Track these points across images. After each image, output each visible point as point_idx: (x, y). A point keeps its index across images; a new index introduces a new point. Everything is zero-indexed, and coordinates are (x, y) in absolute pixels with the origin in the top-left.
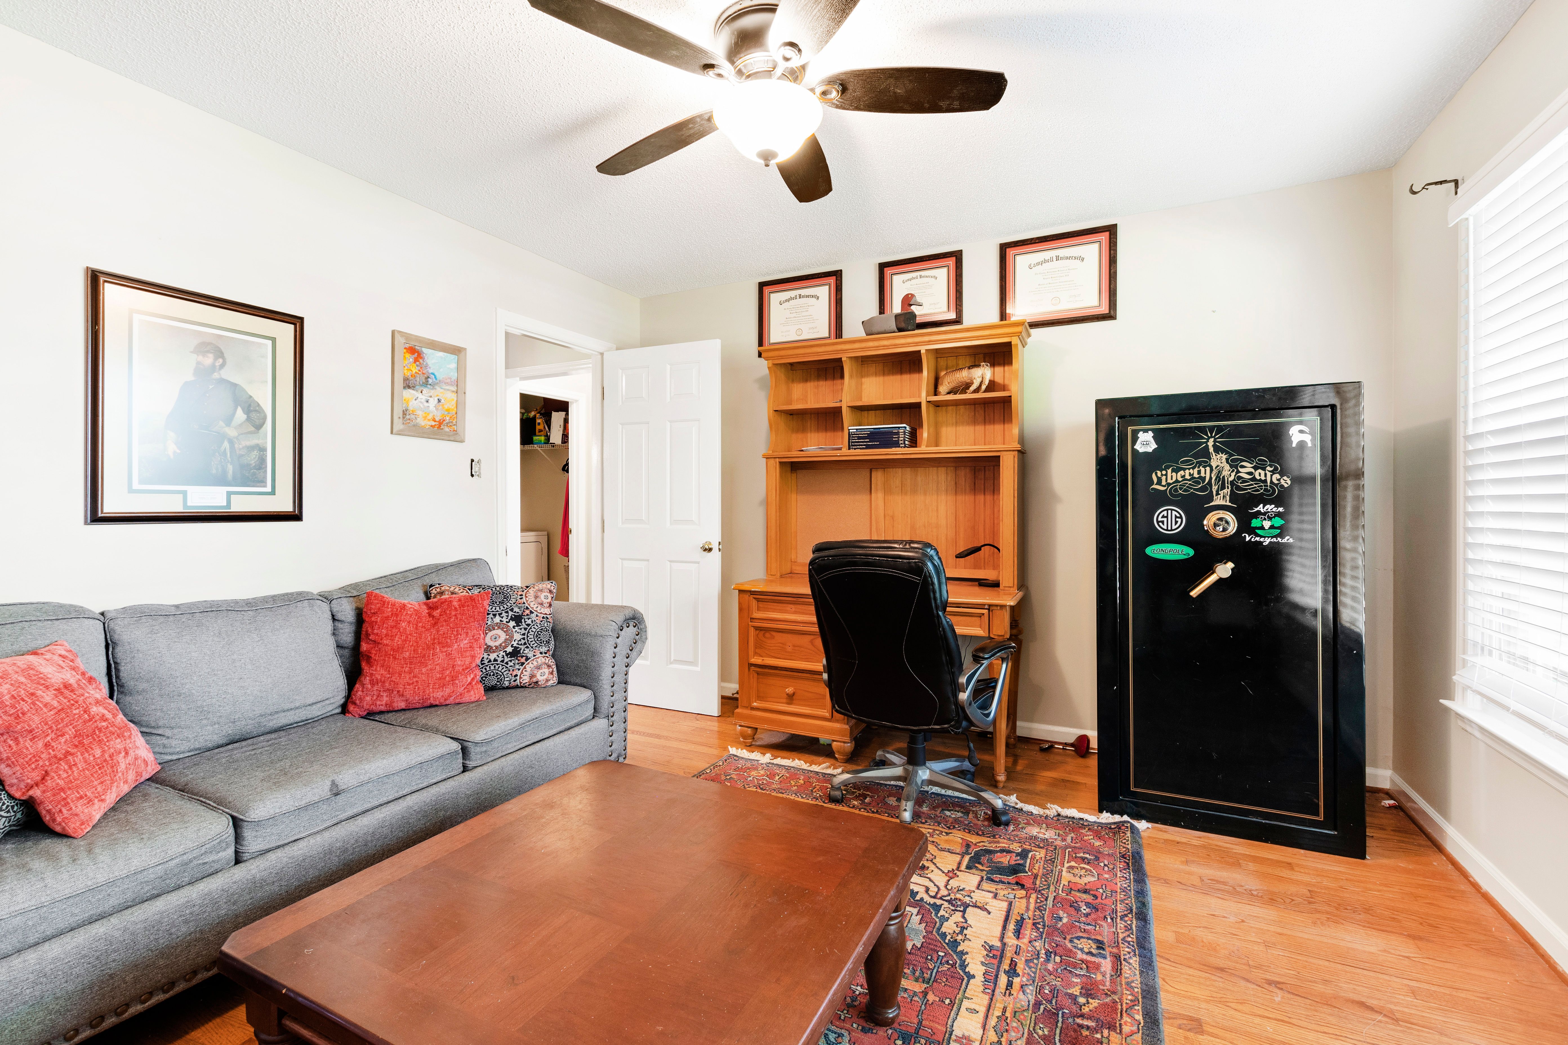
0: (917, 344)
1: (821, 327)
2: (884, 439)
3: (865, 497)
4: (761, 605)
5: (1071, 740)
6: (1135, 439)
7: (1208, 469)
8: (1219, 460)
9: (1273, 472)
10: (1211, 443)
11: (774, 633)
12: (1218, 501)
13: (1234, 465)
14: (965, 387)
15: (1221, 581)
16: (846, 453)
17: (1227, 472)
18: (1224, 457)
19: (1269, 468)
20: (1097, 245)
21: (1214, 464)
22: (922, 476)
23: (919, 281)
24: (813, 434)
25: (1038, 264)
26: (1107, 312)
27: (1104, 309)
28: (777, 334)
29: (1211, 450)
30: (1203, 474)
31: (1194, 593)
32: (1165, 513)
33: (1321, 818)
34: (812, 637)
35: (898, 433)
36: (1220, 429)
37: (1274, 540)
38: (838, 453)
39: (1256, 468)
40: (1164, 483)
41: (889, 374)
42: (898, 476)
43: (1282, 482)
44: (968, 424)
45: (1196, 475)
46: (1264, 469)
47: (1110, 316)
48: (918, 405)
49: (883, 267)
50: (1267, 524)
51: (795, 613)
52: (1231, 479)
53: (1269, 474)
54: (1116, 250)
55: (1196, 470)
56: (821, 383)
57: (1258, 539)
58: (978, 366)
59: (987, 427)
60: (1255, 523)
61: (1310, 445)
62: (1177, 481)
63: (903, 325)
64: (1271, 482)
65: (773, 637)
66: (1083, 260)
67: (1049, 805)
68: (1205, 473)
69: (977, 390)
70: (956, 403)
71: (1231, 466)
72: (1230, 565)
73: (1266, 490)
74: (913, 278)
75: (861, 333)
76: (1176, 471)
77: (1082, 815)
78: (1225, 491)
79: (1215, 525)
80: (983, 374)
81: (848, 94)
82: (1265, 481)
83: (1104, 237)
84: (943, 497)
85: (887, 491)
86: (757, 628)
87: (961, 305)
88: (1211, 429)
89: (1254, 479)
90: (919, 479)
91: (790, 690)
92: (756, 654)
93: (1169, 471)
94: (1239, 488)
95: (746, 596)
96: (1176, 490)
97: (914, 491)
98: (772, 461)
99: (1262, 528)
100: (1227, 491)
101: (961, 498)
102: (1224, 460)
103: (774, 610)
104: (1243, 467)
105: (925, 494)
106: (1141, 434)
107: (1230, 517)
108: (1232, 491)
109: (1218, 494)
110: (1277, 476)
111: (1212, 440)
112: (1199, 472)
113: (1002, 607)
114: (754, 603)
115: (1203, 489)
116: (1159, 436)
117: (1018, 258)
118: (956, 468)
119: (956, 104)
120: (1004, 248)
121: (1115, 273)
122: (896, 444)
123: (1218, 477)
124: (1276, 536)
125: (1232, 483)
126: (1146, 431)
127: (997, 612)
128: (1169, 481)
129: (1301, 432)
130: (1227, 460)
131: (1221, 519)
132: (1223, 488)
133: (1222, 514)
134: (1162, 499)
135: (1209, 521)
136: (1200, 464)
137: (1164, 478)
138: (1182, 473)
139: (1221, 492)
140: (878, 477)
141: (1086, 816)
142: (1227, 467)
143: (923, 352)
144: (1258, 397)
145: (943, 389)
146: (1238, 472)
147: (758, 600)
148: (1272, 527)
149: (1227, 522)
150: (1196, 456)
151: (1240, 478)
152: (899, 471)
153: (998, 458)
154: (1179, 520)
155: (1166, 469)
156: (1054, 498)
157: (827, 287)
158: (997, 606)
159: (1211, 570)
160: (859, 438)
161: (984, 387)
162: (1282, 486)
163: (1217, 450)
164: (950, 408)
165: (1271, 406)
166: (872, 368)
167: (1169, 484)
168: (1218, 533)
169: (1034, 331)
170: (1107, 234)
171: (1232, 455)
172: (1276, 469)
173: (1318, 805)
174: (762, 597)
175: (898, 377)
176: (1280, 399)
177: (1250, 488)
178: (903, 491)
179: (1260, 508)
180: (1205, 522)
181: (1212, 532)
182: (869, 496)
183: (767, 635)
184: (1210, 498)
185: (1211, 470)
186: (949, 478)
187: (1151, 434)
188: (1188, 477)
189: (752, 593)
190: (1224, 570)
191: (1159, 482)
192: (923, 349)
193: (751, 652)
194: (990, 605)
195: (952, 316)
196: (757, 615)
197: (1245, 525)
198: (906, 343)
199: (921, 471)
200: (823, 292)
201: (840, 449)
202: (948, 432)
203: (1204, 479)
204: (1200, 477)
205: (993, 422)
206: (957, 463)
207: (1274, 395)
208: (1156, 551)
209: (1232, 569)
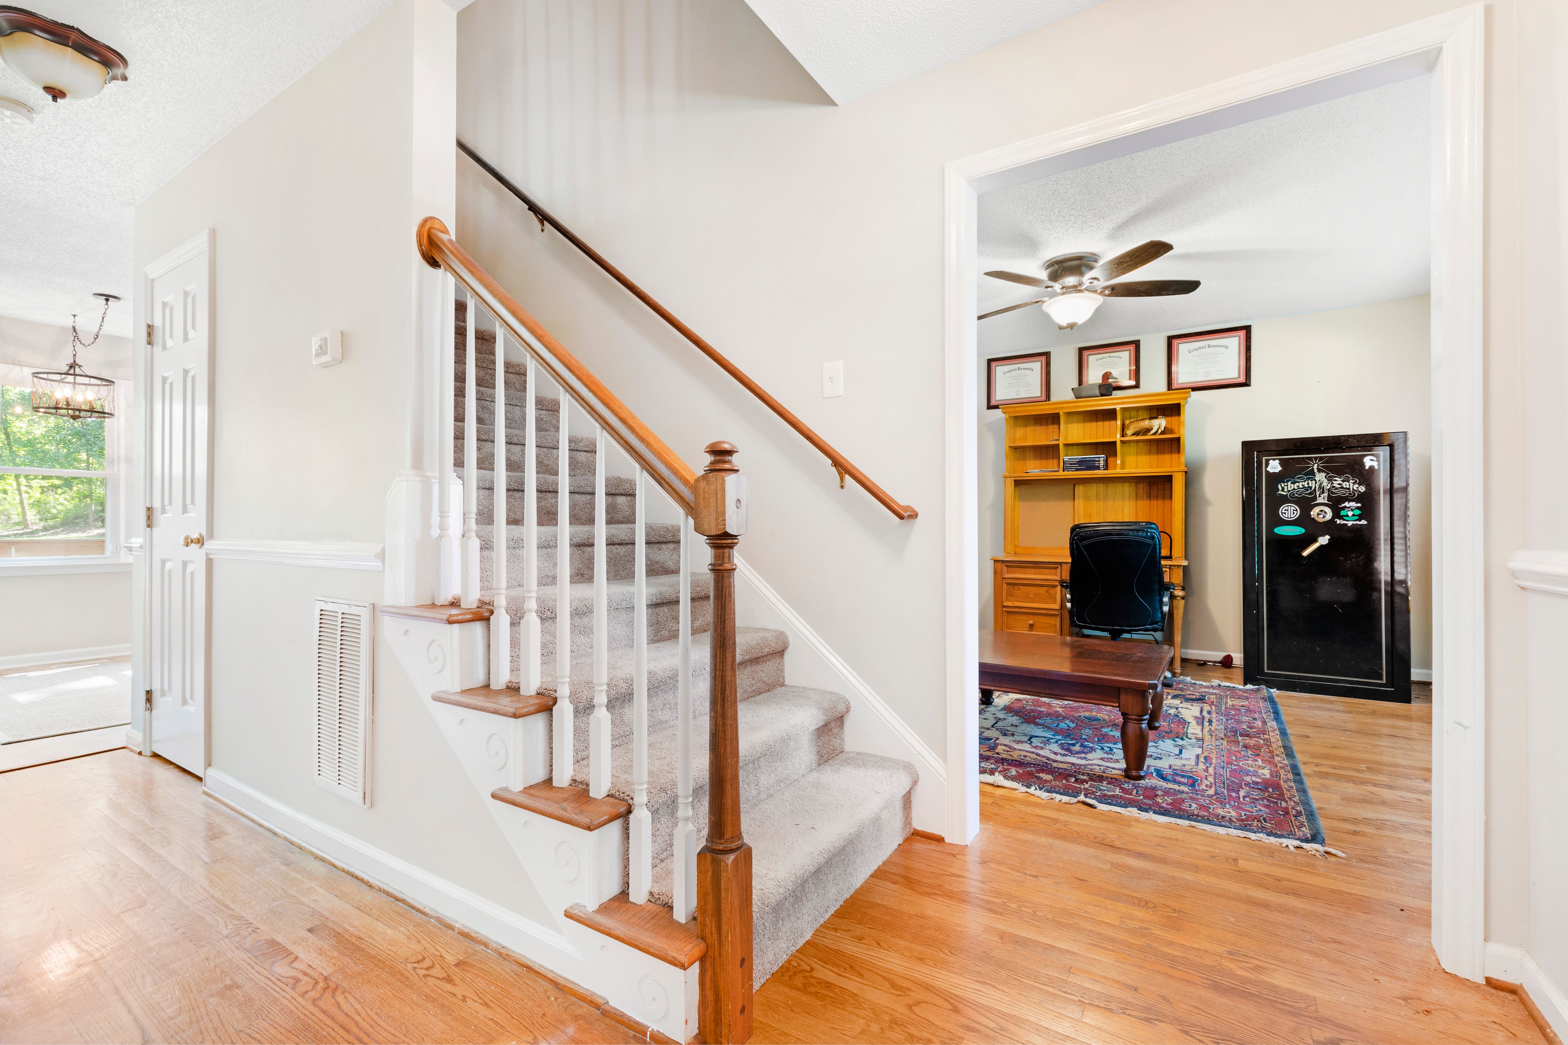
0: (1114, 404)
1: (1035, 390)
2: (1090, 465)
3: (1070, 503)
4: (1010, 569)
5: (1219, 659)
6: (1267, 465)
7: (1314, 482)
8: (1320, 477)
9: (1354, 483)
10: (1315, 467)
11: (1020, 587)
12: (1320, 500)
13: (1330, 479)
14: (1147, 430)
15: (1322, 546)
16: (1062, 474)
17: (1326, 484)
18: (1324, 474)
19: (1351, 481)
20: (1237, 338)
21: (1317, 479)
22: (1111, 488)
23: (1108, 359)
24: (1031, 462)
25: (1195, 350)
26: (1244, 381)
27: (1242, 380)
28: (1001, 394)
29: (1316, 471)
30: (1310, 485)
31: (1306, 553)
32: (1286, 508)
33: (1384, 682)
34: (1048, 588)
35: (1099, 461)
36: (1321, 458)
37: (1355, 522)
38: (1057, 474)
39: (1343, 481)
40: (1286, 490)
41: (1087, 422)
42: (1093, 488)
43: (1360, 489)
44: (1145, 454)
45: (1306, 486)
46: (1348, 482)
47: (1246, 384)
48: (1115, 443)
49: (1081, 350)
50: (1350, 513)
51: (1034, 574)
52: (1328, 487)
53: (1351, 485)
54: (1250, 342)
55: (1306, 482)
56: (1038, 428)
57: (1345, 522)
58: (1156, 418)
59: (1159, 456)
60: (1343, 513)
61: (1376, 467)
62: (1294, 489)
63: (1104, 392)
64: (1353, 489)
65: (1020, 589)
66: (1227, 347)
67: (1213, 680)
68: (1312, 484)
69: (1155, 434)
70: (1137, 441)
71: (1328, 480)
72: (1328, 537)
73: (1350, 494)
74: (1104, 358)
75: (1071, 396)
76: (1294, 483)
77: (1234, 685)
78: (1325, 494)
79: (1318, 514)
80: (1160, 423)
81: (1114, 291)
82: (1349, 489)
83: (1242, 334)
84: (1127, 502)
85: (1087, 498)
86: (1008, 584)
87: (1139, 376)
88: (1316, 458)
89: (1342, 487)
90: (1109, 490)
91: (1031, 622)
92: (1007, 600)
93: (1289, 483)
94: (1333, 493)
95: (999, 564)
96: (1294, 494)
97: (1106, 499)
98: (1008, 480)
99: (1347, 516)
100: (1326, 495)
101: (1140, 503)
102: (1324, 477)
103: (1019, 573)
104: (1335, 480)
105: (1114, 500)
106: (1271, 462)
107: (1328, 510)
108: (1329, 494)
109: (1320, 496)
110: (1357, 486)
111: (1316, 465)
112: (1308, 484)
113: (1179, 566)
114: (1005, 569)
115: (1310, 494)
116: (1282, 463)
117: (1180, 345)
118: (1137, 483)
119: (1171, 292)
120: (1170, 339)
121: (1250, 356)
122: (1098, 468)
123: (1320, 486)
124: (1356, 520)
125: (1329, 490)
126: (1274, 460)
127: (1175, 570)
128: (1289, 489)
129: (1371, 460)
130: (1326, 476)
131: (1321, 511)
132: (1323, 492)
133: (1322, 508)
134: (1285, 500)
135: (1314, 513)
136: (1308, 479)
137: (1286, 487)
138: (1297, 484)
139: (1322, 495)
140: (1080, 489)
141: (1237, 686)
142: (1326, 481)
143: (1118, 409)
144: (1345, 440)
145: (1129, 432)
146: (1332, 483)
147: (1008, 566)
148: (1353, 515)
149: (1325, 513)
150: (1306, 474)
151: (1333, 487)
152: (1095, 485)
153: (1171, 476)
154: (1295, 512)
155: (1288, 481)
156: (1207, 502)
157: (1040, 363)
158: (1175, 566)
159: (1315, 541)
160: (1071, 464)
161: (1160, 431)
162: (1360, 491)
163: (1319, 471)
164: (1132, 444)
165: (1353, 445)
166: (1075, 418)
167: (1289, 491)
168: (1320, 519)
169: (1194, 394)
170: (1245, 331)
171: (1328, 474)
172: (1356, 481)
173: (1382, 674)
174: (1011, 565)
175: (1094, 424)
176: (1358, 441)
177: (1340, 493)
178: (1097, 498)
179: (1346, 504)
180: (1312, 513)
181: (1316, 518)
182: (1072, 502)
183: (1016, 588)
184: (1315, 498)
185: (1316, 483)
186: (1131, 490)
187: (1277, 461)
188: (1301, 487)
189: (1003, 562)
190: (1324, 540)
191: (1283, 490)
192: (1118, 407)
193: (1004, 599)
194: (1170, 566)
195: (1133, 383)
196: (1006, 576)
197: (1337, 514)
198: (1104, 404)
199: (1111, 485)
200: (1037, 366)
201: (1058, 471)
202: (1131, 460)
203: (1311, 488)
204: (1309, 487)
205: (1163, 453)
206: (1137, 480)
207: (1355, 439)
208: (1281, 530)
209: (1329, 540)
